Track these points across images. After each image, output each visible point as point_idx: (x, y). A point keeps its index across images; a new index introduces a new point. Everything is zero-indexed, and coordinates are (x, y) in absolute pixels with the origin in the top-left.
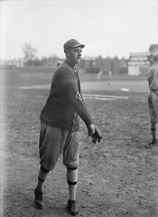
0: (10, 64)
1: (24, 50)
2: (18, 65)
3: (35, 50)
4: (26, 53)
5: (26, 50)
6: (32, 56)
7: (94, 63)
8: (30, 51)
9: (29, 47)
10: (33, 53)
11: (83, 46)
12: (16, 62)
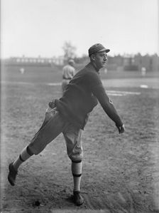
0: (50, 61)
1: (63, 48)
2: (57, 63)
3: (74, 48)
4: (66, 51)
5: (66, 48)
6: (72, 54)
7: (133, 61)
8: (70, 49)
9: (68, 45)
10: (73, 51)
11: (108, 51)
12: (56, 60)
